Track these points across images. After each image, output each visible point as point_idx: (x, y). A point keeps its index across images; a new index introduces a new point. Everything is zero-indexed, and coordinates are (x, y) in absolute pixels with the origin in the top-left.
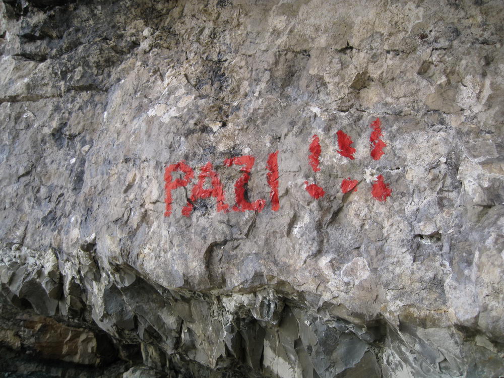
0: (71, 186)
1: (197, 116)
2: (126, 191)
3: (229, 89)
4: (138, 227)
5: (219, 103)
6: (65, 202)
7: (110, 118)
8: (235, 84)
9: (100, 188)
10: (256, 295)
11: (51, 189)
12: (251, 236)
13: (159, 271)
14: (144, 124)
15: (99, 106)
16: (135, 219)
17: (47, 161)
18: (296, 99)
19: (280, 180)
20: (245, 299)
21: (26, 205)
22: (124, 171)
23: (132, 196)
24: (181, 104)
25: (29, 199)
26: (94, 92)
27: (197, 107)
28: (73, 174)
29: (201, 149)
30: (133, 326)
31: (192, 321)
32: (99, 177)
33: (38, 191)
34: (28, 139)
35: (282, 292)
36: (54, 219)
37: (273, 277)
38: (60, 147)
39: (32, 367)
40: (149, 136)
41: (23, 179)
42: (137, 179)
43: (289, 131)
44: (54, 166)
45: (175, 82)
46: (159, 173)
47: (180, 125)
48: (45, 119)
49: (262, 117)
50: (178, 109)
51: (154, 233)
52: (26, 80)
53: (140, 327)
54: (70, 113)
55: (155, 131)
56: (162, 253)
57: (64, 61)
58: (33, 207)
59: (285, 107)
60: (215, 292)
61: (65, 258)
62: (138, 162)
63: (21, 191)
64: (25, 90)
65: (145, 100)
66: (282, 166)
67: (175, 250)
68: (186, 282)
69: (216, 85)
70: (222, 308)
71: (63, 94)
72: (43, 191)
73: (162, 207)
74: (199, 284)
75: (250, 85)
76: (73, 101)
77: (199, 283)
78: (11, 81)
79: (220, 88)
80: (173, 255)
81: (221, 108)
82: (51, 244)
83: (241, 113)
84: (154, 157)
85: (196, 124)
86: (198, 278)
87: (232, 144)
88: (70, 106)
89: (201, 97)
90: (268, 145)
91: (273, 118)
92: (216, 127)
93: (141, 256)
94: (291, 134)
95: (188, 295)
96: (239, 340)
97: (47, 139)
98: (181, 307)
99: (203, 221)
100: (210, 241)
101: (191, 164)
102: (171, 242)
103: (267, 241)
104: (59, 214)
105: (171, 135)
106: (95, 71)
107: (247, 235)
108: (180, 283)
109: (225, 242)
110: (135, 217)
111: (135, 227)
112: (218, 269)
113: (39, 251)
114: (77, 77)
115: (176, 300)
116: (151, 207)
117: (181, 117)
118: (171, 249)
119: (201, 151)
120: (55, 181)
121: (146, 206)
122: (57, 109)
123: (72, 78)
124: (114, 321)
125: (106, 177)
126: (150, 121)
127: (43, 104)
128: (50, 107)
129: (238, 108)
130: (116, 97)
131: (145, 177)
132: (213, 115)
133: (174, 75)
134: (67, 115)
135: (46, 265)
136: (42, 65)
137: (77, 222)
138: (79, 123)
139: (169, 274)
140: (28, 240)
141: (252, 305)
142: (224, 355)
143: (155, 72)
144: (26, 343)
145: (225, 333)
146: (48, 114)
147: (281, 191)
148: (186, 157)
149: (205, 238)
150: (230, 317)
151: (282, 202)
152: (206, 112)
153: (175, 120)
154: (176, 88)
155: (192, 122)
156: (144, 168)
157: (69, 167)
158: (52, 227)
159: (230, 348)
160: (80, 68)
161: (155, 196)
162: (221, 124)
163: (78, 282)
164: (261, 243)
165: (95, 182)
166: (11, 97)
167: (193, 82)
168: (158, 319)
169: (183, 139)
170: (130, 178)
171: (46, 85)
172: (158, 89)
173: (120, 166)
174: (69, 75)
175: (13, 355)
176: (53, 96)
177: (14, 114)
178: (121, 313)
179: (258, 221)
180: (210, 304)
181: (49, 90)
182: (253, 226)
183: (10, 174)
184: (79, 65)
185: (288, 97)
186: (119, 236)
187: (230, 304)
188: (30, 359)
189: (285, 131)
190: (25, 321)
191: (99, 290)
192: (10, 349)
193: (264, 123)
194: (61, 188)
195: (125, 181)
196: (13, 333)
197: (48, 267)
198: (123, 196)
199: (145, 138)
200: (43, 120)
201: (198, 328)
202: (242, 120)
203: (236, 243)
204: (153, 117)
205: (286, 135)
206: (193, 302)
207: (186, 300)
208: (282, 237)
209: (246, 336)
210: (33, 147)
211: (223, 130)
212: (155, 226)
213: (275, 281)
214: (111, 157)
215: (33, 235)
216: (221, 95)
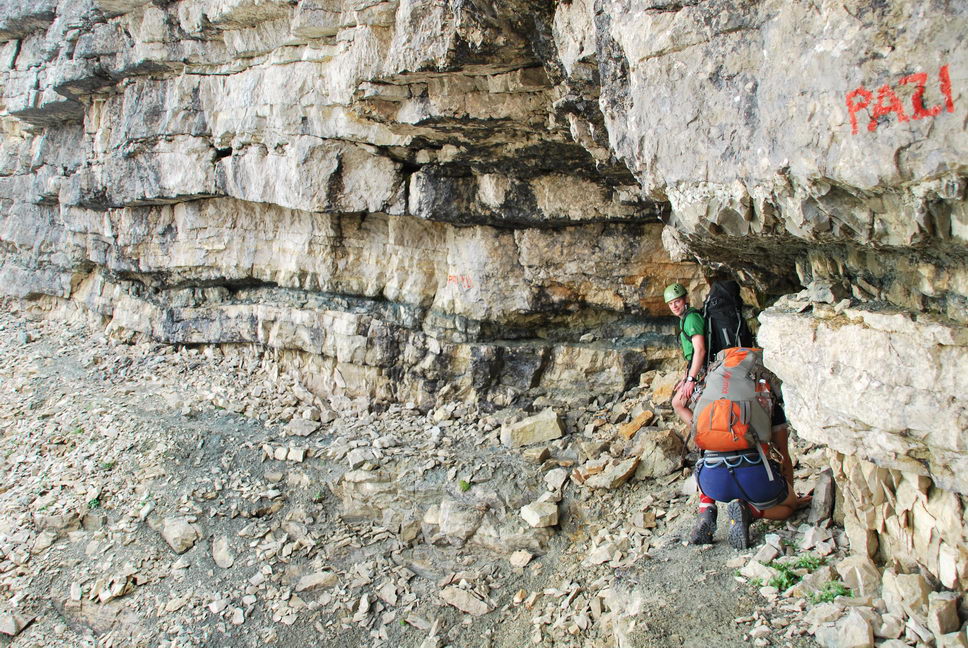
0: (742, 122)
1: (866, 45)
2: (810, 120)
3: (892, 13)
4: (829, 147)
5: (884, 28)
6: (740, 137)
7: (772, 56)
8: (897, 8)
9: (780, 120)
10: (941, 180)
11: (721, 128)
12: (932, 137)
13: (856, 177)
14: (814, 61)
15: (753, 44)
16: (825, 141)
17: (710, 103)
18: (962, 11)
19: (952, 88)
20: (933, 185)
21: (701, 147)
22: (803, 102)
23: (816, 123)
24: (848, 37)
25: (703, 141)
26: (744, 31)
27: (864, 37)
28: (742, 112)
29: (876, 75)
30: (829, 227)
31: (884, 212)
32: (777, 111)
33: (709, 132)
34: (686, 87)
35: (963, 174)
36: (732, 154)
37: (955, 164)
38: (720, 88)
39: (640, 329)
40: (823, 71)
41: (691, 125)
42: (818, 109)
43: (957, 45)
44: (719, 107)
45: (835, 16)
46: (840, 100)
47: (851, 56)
48: (697, 66)
49: (929, 35)
50: (846, 41)
51: (844, 149)
52: (668, 33)
53: (835, 226)
54: (723, 56)
55: (828, 66)
56: (856, 164)
57: (706, 8)
58: (708, 148)
59: (951, 22)
60: (905, 185)
61: (755, 183)
62: (816, 94)
63: (693, 136)
64: (670, 43)
65: (808, 37)
66: (953, 76)
67: (867, 159)
68: (881, 181)
69: (878, 11)
70: (912, 195)
71: (710, 39)
72: (714, 132)
73: (849, 127)
74: (892, 181)
75: (913, 6)
76: (724, 44)
77: (892, 179)
78: (653, 37)
79: (883, 14)
80: (866, 163)
81: (886, 33)
82: (737, 176)
83: (908, 35)
84: (833, 88)
85: (866, 53)
86: (890, 176)
87: (904, 65)
88: (722, 49)
89: (866, 26)
90: (938, 60)
91: (940, 34)
92: (886, 52)
93: (837, 170)
94: (959, 48)
95: (880, 191)
96: (930, 218)
97: (705, 83)
98: (875, 203)
99: (888, 132)
100: (897, 146)
101: (868, 88)
102: (863, 154)
103: (946, 138)
104: (736, 149)
105: (845, 68)
106: (741, 12)
107: (928, 136)
108: (876, 182)
109: (910, 145)
110: (824, 140)
111: (826, 147)
112: (906, 167)
113: (726, 183)
114: (723, 21)
115: (869, 198)
116: (838, 129)
117: (851, 49)
118: (863, 158)
119: (875, 76)
120: (722, 120)
121: (833, 129)
122: (707, 53)
123: (718, 23)
124: (813, 225)
125: (784, 110)
126: (821, 57)
127: (691, 52)
128: (700, 54)
129: (904, 31)
130: (773, 34)
131: (826, 105)
132: (881, 41)
133: (831, 6)
134: (720, 58)
135: (735, 194)
136: (679, 14)
137: (764, 153)
138: (735, 64)
139: (865, 178)
140: (711, 176)
141: (939, 188)
142: (917, 232)
143: (810, 7)
144: (630, 301)
145: (917, 214)
146: (700, 60)
147: (954, 96)
148: (863, 83)
149: (892, 145)
150: (921, 201)
151: (956, 105)
152: (873, 40)
153: (846, 53)
154: (838, 22)
155: (862, 52)
156: (824, 98)
157: (735, 106)
158: (733, 161)
159: (922, 225)
160: (725, 12)
161: (840, 119)
162: (890, 49)
163: (770, 201)
164: (941, 140)
165: (774, 117)
166: (658, 52)
167: (854, 13)
168: (852, 217)
169: (857, 68)
170: (810, 108)
171: (689, 33)
172: (818, 23)
173: (797, 99)
174: (714, 21)
175: (616, 319)
176: (700, 42)
177: (664, 67)
178: (818, 218)
179: (936, 123)
180: (900, 195)
181: (694, 37)
182: (932, 128)
183: (679, 123)
184: (723, 9)
185: (953, 11)
186: (814, 157)
187: (919, 192)
188: (636, 320)
189: (954, 45)
190: (623, 277)
191: (795, 204)
192: (611, 311)
193: (931, 40)
194: (732, 125)
195: (806, 111)
196: (612, 293)
197: (739, 195)
198: (808, 124)
199: (820, 73)
200: (696, 68)
201: (889, 217)
202: (910, 42)
203: (919, 144)
204: (822, 53)
205: (954, 49)
206: (884, 197)
207: (878, 196)
208: (959, 131)
209: (935, 214)
210: (694, 95)
211: (893, 53)
212: (844, 143)
213: (957, 167)
214: (785, 92)
215: (715, 171)
216: (885, 20)
